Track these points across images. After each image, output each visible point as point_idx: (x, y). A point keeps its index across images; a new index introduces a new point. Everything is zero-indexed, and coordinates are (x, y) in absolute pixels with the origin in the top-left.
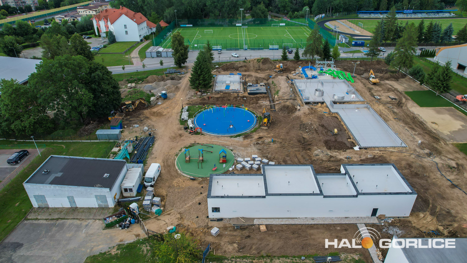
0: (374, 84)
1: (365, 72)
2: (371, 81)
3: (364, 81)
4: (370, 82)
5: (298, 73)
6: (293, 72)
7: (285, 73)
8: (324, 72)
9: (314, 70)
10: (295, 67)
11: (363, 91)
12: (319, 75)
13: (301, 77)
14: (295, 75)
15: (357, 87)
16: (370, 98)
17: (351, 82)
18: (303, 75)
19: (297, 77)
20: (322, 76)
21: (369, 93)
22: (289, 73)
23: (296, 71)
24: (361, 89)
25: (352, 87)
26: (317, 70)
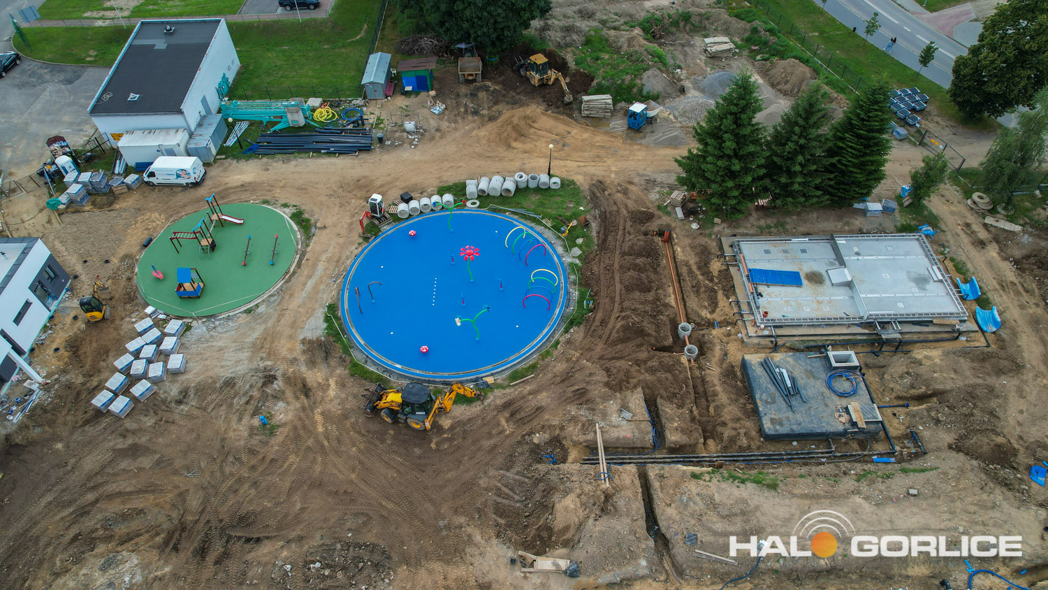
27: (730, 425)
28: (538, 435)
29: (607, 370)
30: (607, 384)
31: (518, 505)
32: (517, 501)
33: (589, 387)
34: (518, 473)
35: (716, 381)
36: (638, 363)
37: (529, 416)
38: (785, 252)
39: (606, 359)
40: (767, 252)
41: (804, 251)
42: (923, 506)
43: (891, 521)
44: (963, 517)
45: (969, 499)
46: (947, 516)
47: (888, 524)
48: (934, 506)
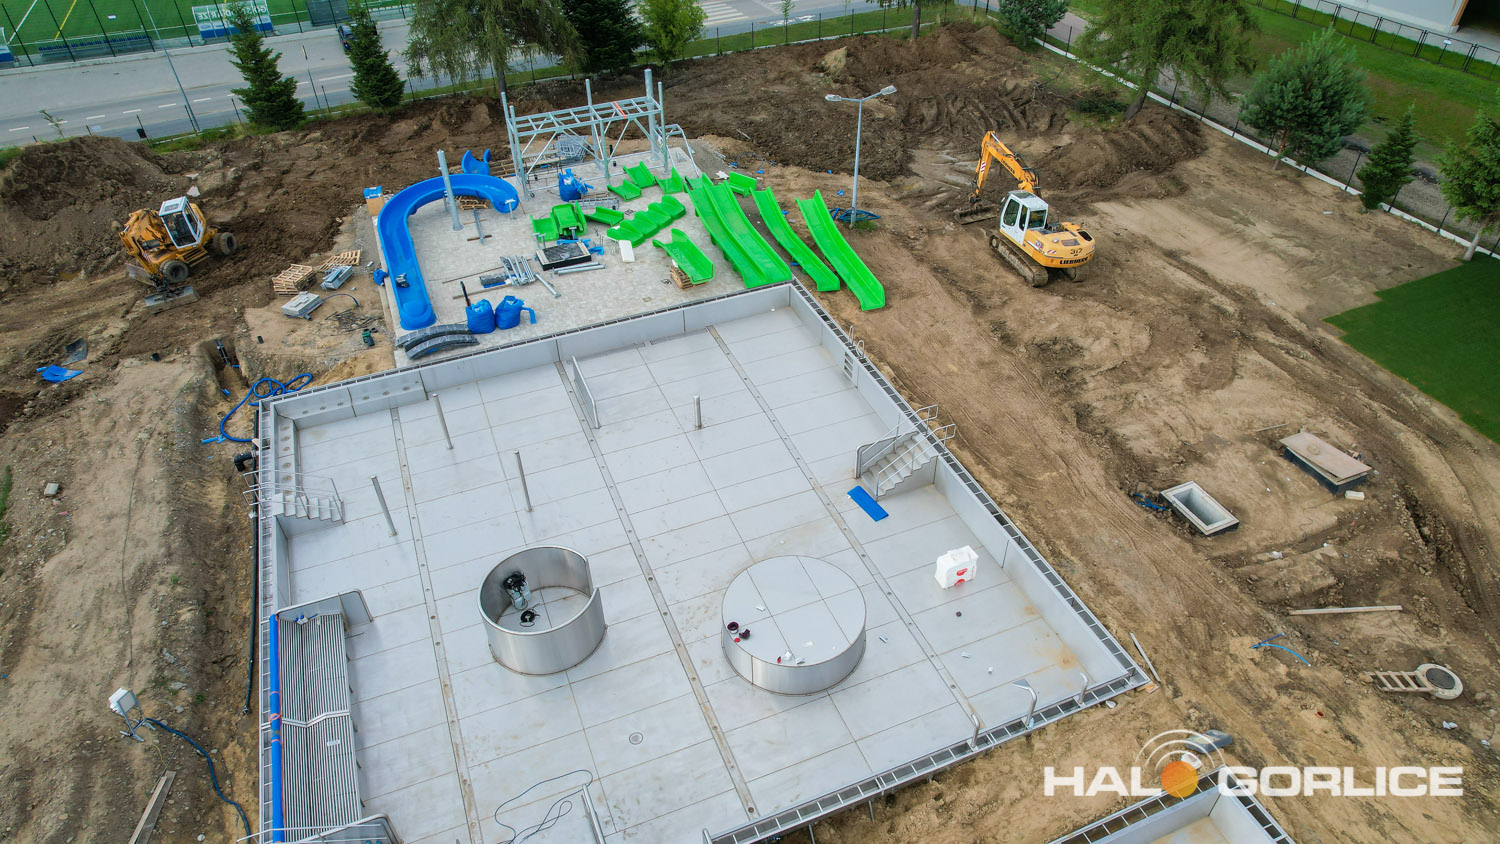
0: (1055, 277)
1: (916, 144)
2: (1015, 249)
3: (956, 246)
4: (1008, 256)
5: (338, 284)
6: (298, 272)
7: (218, 296)
8: (591, 213)
9: (502, 208)
10: (340, 205)
11: (1027, 446)
12: (546, 268)
13: (359, 335)
14: (310, 314)
15: (930, 368)
16: (1146, 561)
17: (852, 296)
18: (388, 295)
19: (321, 342)
20: (571, 279)
21: (1090, 454)
22: (250, 288)
23: (330, 245)
24: (986, 413)
25: (894, 380)
26: (533, 196)
42: (86, 477)
43: (110, 517)
44: (119, 434)
45: (86, 427)
46: (114, 451)
47: (116, 522)
48: (90, 464)
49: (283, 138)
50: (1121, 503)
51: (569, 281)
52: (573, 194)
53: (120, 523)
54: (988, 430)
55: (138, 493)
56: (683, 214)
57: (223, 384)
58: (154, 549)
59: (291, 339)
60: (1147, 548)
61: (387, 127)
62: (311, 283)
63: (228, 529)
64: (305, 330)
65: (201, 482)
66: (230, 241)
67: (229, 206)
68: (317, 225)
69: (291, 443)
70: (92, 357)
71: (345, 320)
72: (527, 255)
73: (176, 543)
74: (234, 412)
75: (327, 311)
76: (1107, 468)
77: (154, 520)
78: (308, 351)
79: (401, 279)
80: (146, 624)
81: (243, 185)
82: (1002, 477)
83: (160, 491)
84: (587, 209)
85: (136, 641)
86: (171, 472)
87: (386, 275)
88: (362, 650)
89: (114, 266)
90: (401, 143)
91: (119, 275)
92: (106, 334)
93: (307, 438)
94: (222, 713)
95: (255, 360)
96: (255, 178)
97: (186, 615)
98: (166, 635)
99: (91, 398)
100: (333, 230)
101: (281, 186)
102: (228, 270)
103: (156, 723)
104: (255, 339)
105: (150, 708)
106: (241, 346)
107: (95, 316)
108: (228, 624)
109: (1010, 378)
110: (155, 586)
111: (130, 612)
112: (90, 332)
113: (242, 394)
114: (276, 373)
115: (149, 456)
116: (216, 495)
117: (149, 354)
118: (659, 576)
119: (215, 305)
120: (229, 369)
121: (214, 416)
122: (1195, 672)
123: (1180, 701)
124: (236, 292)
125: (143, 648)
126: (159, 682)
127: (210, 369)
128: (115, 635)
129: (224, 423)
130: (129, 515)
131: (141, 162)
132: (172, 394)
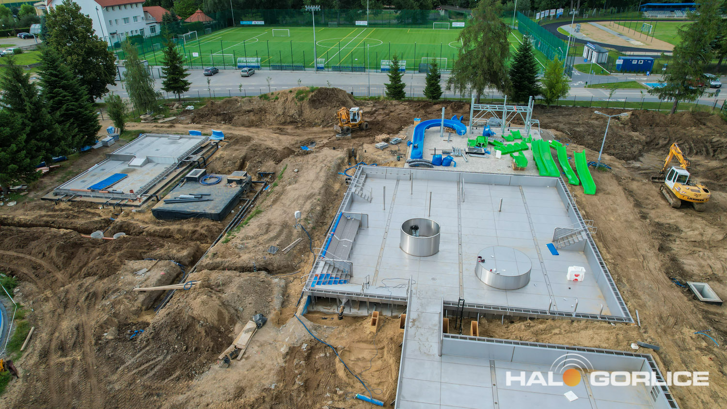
0: (685, 205)
1: (648, 151)
2: (669, 191)
3: (642, 189)
4: (665, 194)
5: (395, 143)
6: (384, 136)
7: (357, 139)
8: (491, 142)
9: (460, 133)
10: (405, 122)
11: (629, 248)
12: (467, 153)
13: (396, 158)
14: (383, 148)
15: (602, 217)
16: (661, 295)
17: (583, 189)
18: (410, 150)
19: (383, 156)
20: (474, 158)
21: (658, 259)
22: (368, 139)
23: (397, 133)
24: (618, 235)
25: (584, 216)
26: (473, 133)
27: (198, 229)
28: (105, 334)
29: (88, 275)
30: (101, 278)
31: (169, 358)
32: (165, 358)
33: (91, 291)
34: (133, 355)
35: (158, 228)
36: (102, 254)
37: (78, 337)
38: (94, 175)
39: (76, 273)
40: (84, 181)
41: (103, 170)
42: (305, 171)
43: (308, 181)
44: (317, 163)
45: (309, 160)
46: (315, 167)
47: (309, 182)
48: (307, 168)
49: (395, 102)
50: (662, 277)
51: (474, 159)
52: (488, 134)
53: (310, 183)
54: (616, 240)
55: (317, 178)
56: (527, 149)
57: (349, 162)
58: (316, 191)
59: (375, 154)
60: (665, 292)
61: (431, 106)
62: (387, 140)
63: (337, 195)
64: (380, 152)
65: (335, 181)
66: (367, 125)
67: (370, 117)
68: (396, 127)
69: (364, 179)
70: (316, 147)
71: (393, 153)
72: (462, 149)
73: (322, 191)
74: (350, 169)
75: (389, 149)
76: (663, 265)
77: (318, 185)
78: (378, 158)
79: (416, 145)
80: (308, 206)
81: (377, 113)
82: (612, 254)
83: (323, 179)
84: (491, 140)
85: (304, 209)
86: (327, 176)
87: (412, 144)
88: (362, 233)
89: (330, 126)
90: (434, 111)
91: (331, 129)
92: (322, 142)
93: (368, 180)
94: (318, 233)
95: (361, 156)
96: (381, 111)
97: (318, 208)
98: (312, 210)
99: (312, 155)
100: (400, 129)
101: (388, 115)
102: (363, 133)
103: (302, 227)
104: (364, 151)
105: (302, 223)
106: (359, 152)
107: (321, 137)
108: (328, 216)
109: (637, 228)
110: (313, 199)
111: (305, 202)
112: (318, 141)
113: (354, 165)
114: (366, 162)
115: (323, 171)
116: (337, 186)
117: (332, 148)
118: (463, 245)
119: (356, 141)
120: (353, 158)
121: (344, 168)
122: (659, 330)
123: (645, 335)
124: (363, 139)
125: (305, 211)
126: (306, 219)
127: (348, 155)
128: (299, 206)
129: (346, 171)
130: (313, 182)
131: (349, 100)
132: (335, 158)
